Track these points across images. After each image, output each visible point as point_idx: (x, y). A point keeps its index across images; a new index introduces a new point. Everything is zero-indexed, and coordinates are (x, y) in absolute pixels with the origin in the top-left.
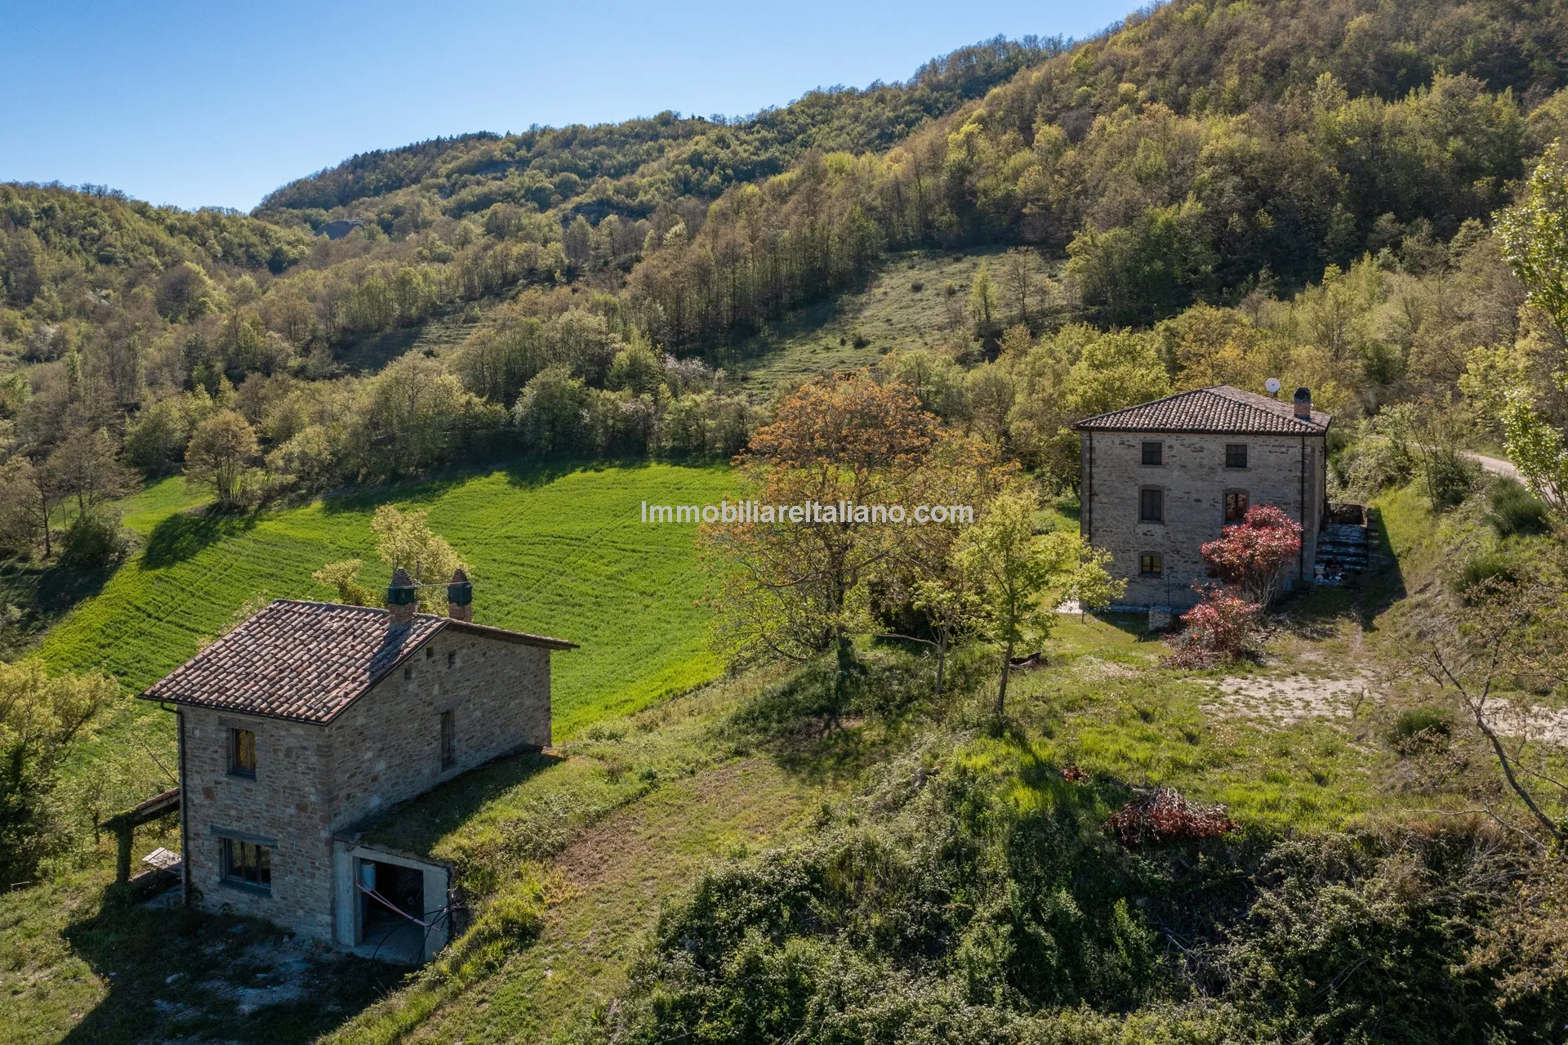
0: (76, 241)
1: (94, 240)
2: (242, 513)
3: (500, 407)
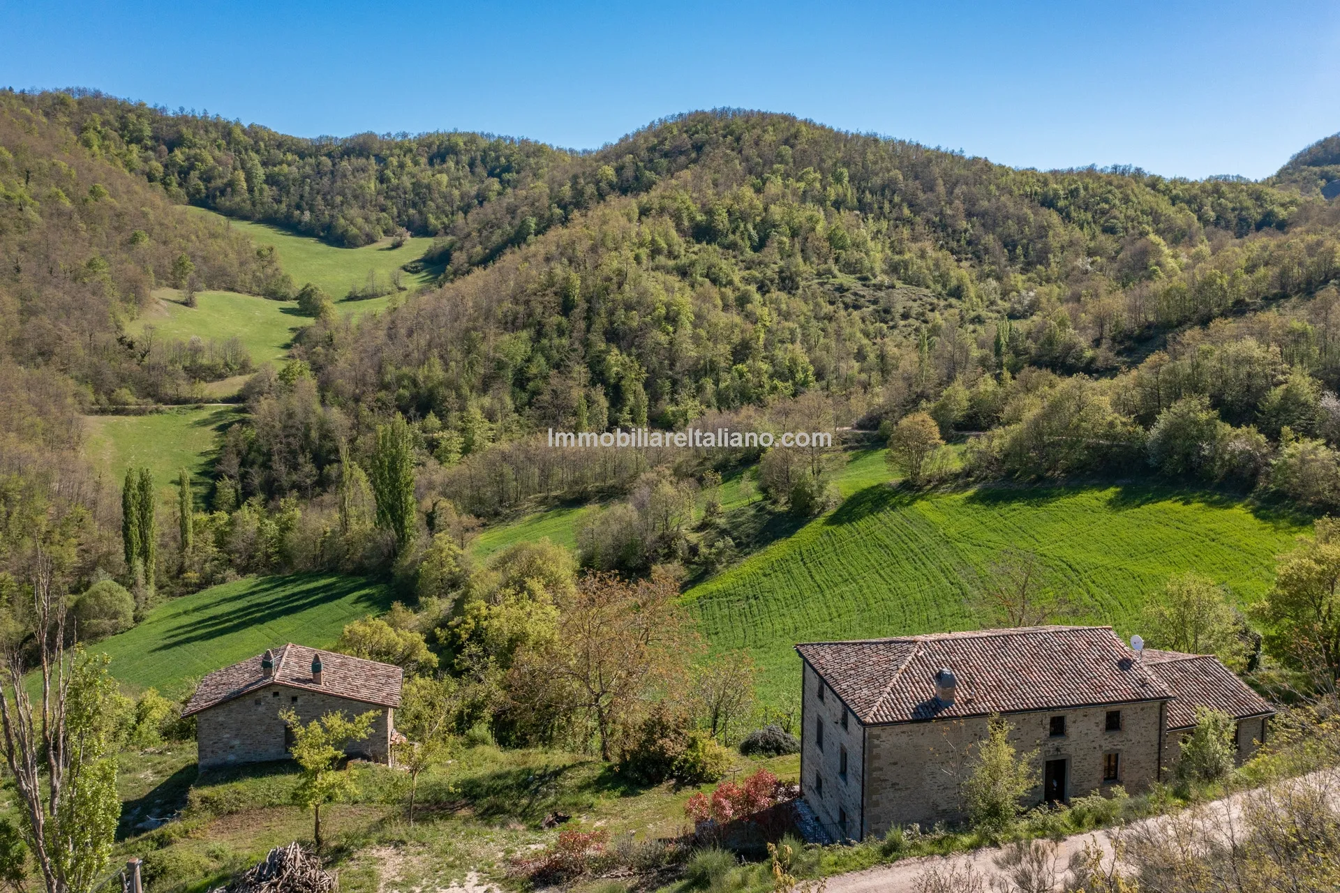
1: (1103, 213)
2: (918, 491)
3: (1140, 429)
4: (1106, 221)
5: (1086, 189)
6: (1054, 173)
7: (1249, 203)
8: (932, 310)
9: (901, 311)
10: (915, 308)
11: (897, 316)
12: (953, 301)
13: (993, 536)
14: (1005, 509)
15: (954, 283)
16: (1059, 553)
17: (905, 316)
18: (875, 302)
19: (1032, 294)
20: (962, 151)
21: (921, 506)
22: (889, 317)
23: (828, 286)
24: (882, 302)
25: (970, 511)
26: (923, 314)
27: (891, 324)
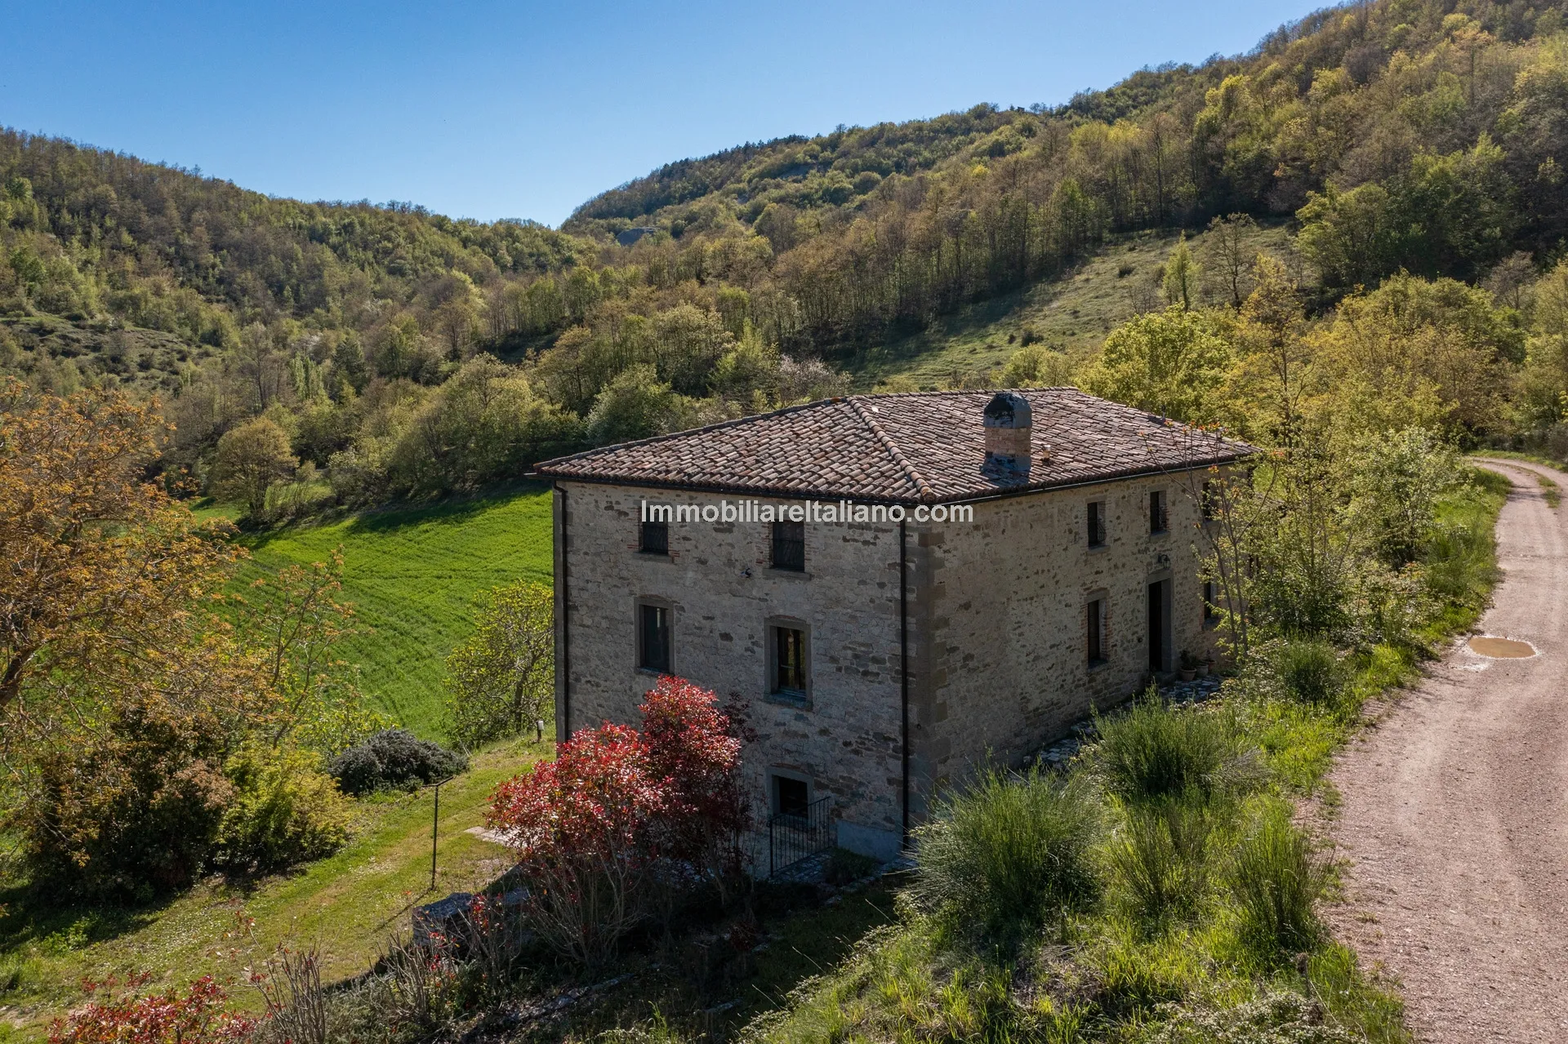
0: (370, 255)
1: (387, 252)
2: (268, 529)
4: (392, 262)
5: (362, 224)
6: (320, 204)
7: (546, 249)
8: (183, 359)
9: (138, 360)
10: (158, 356)
11: (133, 367)
12: (210, 348)
13: (411, 565)
14: (412, 533)
15: (208, 326)
16: (525, 563)
17: (145, 366)
18: (96, 348)
19: (316, 338)
20: (197, 169)
21: (277, 547)
22: (120, 367)
23: (18, 327)
24: (106, 348)
25: (360, 542)
26: (170, 364)
27: (125, 375)
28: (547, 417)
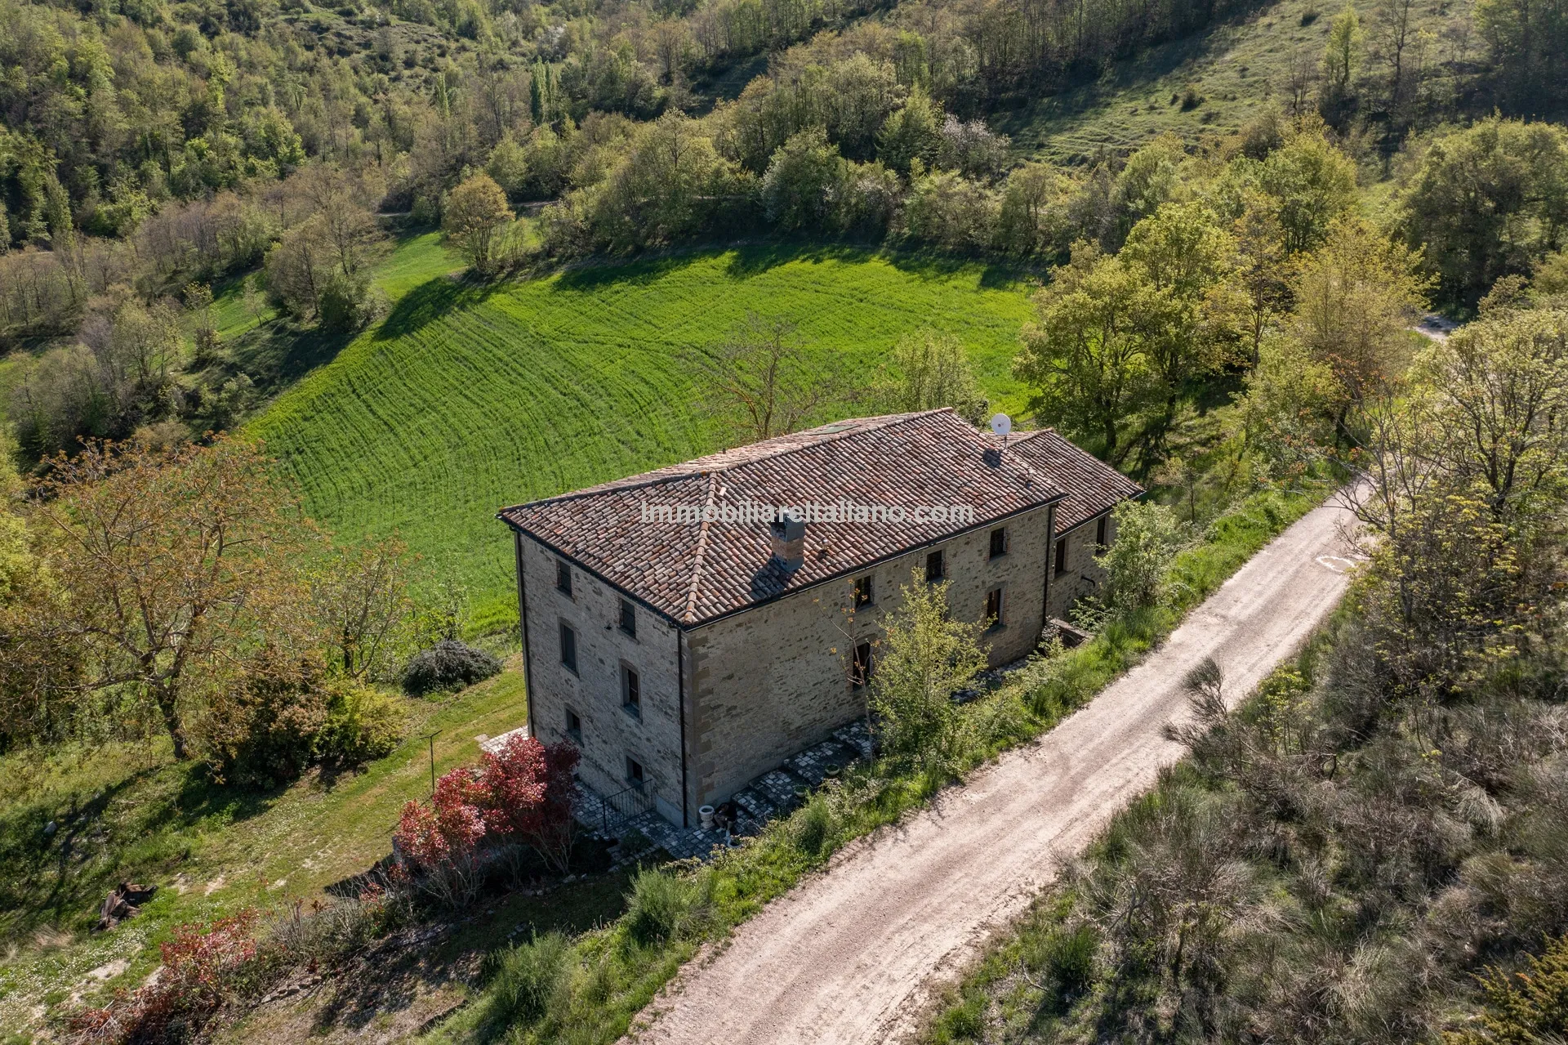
2: (491, 280)
3: (751, 175)
8: (442, 55)
9: (403, 56)
10: (421, 53)
11: (399, 64)
12: (466, 41)
13: (601, 329)
14: (606, 293)
15: (464, 18)
16: (690, 338)
17: (409, 64)
18: (367, 45)
19: (561, 30)
21: (498, 300)
22: (388, 65)
23: (300, 25)
24: (375, 44)
25: (563, 300)
26: (431, 60)
27: (393, 74)
28: (727, 176)
